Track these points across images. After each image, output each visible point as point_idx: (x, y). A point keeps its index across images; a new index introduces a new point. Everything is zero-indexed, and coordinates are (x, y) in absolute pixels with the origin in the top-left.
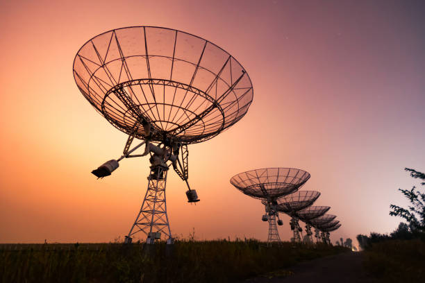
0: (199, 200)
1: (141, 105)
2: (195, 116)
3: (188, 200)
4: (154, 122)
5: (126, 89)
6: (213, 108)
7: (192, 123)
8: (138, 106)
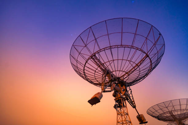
0: (147, 122)
1: (105, 63)
2: (135, 65)
3: (139, 122)
4: (112, 72)
5: (97, 55)
6: (146, 58)
7: (134, 69)
8: (104, 64)
